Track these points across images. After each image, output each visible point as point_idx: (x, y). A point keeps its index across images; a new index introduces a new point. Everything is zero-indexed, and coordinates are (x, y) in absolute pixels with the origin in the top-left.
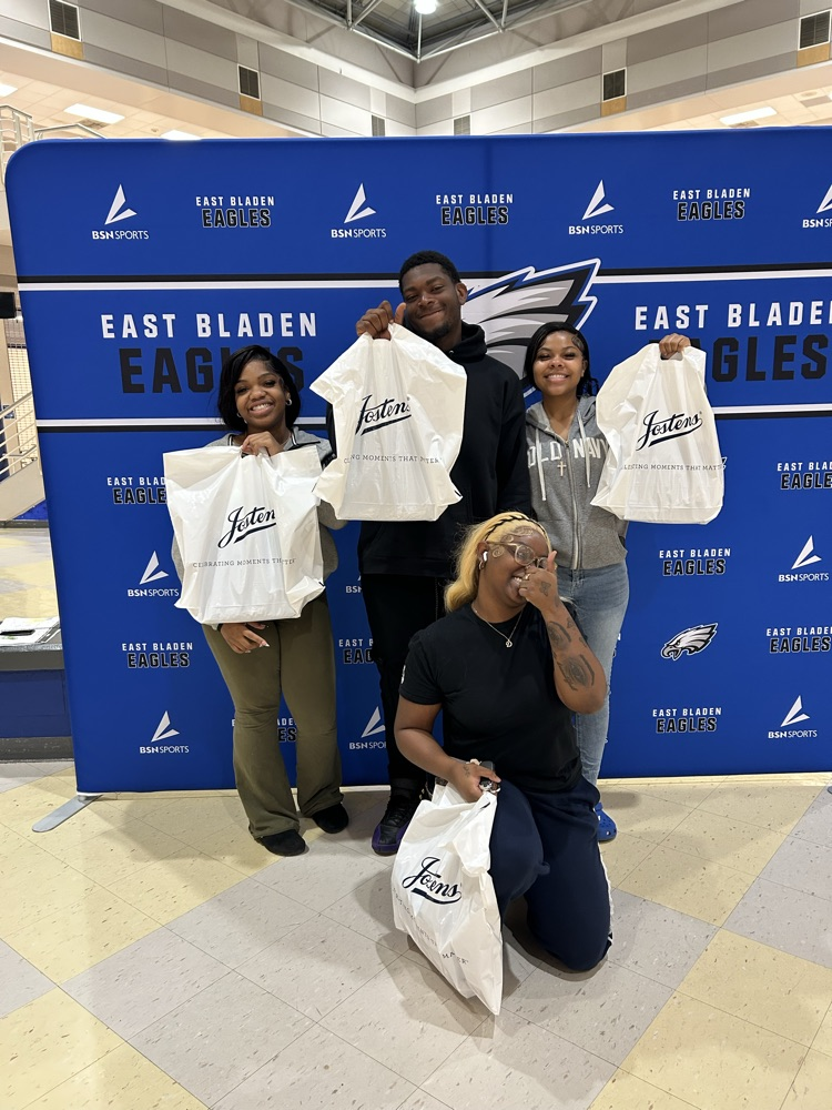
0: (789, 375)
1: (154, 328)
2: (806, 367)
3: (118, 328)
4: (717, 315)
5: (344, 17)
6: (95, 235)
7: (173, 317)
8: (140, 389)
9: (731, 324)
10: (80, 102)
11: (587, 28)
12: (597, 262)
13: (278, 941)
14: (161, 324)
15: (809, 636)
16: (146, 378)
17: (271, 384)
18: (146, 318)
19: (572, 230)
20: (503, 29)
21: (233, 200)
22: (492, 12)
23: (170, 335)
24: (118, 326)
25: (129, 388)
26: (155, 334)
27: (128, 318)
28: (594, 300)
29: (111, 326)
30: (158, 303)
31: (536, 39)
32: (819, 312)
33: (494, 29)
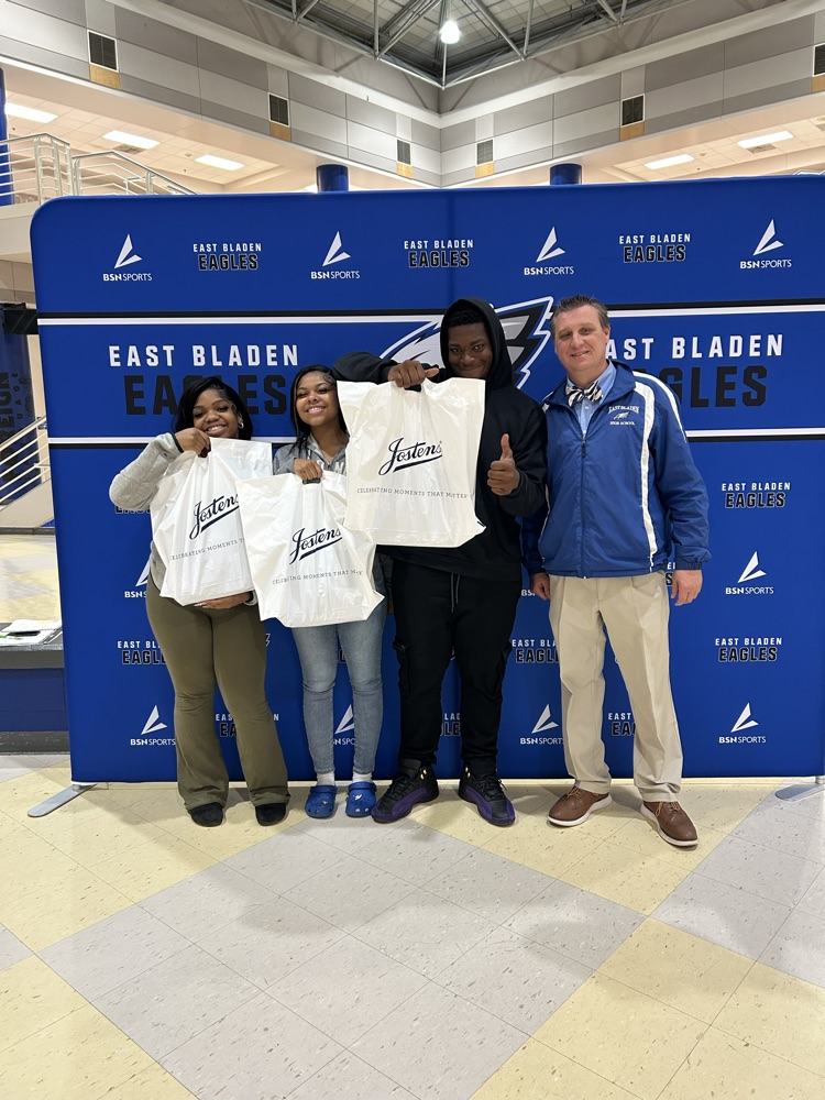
0: (731, 403)
1: (156, 358)
2: (746, 397)
3: (123, 358)
4: (662, 348)
5: (372, 47)
6: (106, 278)
7: (172, 348)
8: (142, 411)
9: (675, 356)
10: (118, 129)
11: (605, 56)
12: (551, 299)
14: (162, 355)
16: (147, 402)
17: (225, 409)
18: (149, 348)
19: (527, 271)
20: (525, 58)
21: (225, 246)
22: (514, 41)
23: (170, 364)
24: (123, 356)
25: (132, 410)
26: (156, 363)
27: (133, 349)
28: (548, 333)
29: (118, 356)
30: (159, 335)
31: (558, 67)
32: (758, 345)
33: (516, 57)
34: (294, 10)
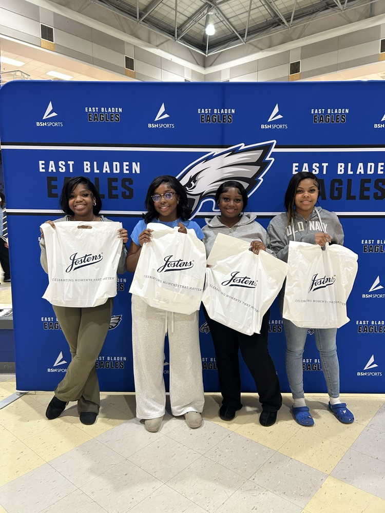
0: (368, 198)
1: (64, 168)
2: (376, 194)
3: (47, 167)
4: (333, 168)
5: (174, 36)
6: (38, 124)
7: (73, 162)
8: (56, 196)
9: (339, 173)
10: (53, 70)
11: (283, 42)
12: (275, 141)
13: (103, 473)
14: (67, 166)
15: (377, 325)
16: (59, 191)
17: (86, 195)
18: (60, 163)
19: (263, 127)
20: (245, 42)
21: (103, 109)
22: (240, 35)
23: (71, 171)
24: (47, 166)
25: (51, 195)
26: (64, 170)
27: (52, 163)
28: (273, 159)
29: (43, 166)
30: (66, 156)
31: (260, 47)
32: (382, 168)
33: (241, 42)
34: (138, 17)
